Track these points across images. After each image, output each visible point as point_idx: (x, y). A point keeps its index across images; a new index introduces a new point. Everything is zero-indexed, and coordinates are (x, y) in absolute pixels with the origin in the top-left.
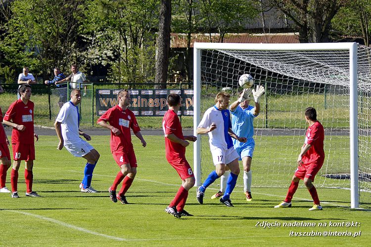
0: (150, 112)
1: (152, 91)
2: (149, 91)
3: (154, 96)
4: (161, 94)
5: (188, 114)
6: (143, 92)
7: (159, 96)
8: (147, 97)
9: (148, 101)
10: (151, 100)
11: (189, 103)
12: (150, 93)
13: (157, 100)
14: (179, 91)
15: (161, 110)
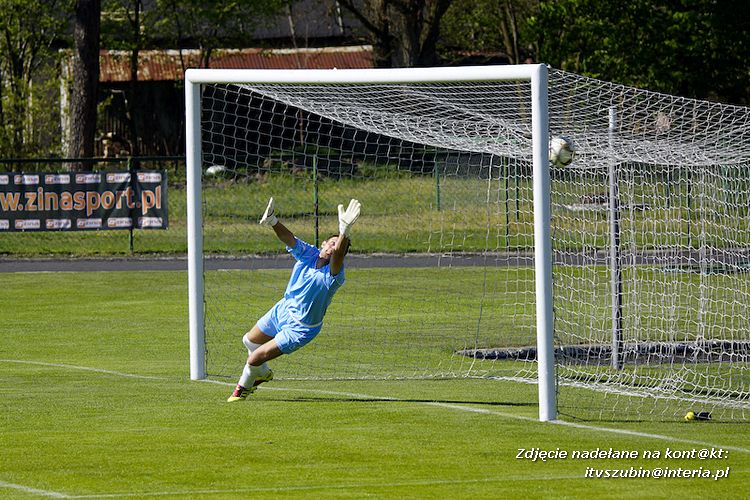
0: (64, 221)
1: (68, 176)
2: (61, 176)
3: (73, 187)
4: (87, 181)
5: (147, 224)
6: (49, 179)
7: (85, 188)
8: (58, 189)
9: (60, 197)
10: (65, 196)
11: (149, 200)
12: (64, 179)
13: (79, 195)
14: (127, 175)
15: (89, 217)
